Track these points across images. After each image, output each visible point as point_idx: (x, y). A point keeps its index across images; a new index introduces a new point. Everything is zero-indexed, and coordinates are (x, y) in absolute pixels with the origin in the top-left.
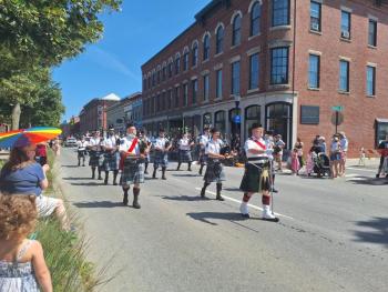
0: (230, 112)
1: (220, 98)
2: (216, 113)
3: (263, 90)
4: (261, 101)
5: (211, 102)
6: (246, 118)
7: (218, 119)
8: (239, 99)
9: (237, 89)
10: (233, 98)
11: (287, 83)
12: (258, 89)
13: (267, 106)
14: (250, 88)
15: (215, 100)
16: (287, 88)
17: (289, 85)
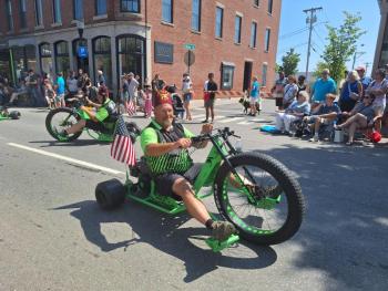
0: (74, 42)
1: (59, 22)
2: (56, 44)
3: (112, 18)
4: (111, 31)
5: (48, 28)
6: (94, 52)
7: (59, 52)
8: (83, 26)
9: (80, 13)
10: (75, 25)
11: (139, 12)
12: (106, 16)
13: (117, 38)
14: (96, 14)
15: (53, 25)
16: (140, 19)
17: (142, 15)
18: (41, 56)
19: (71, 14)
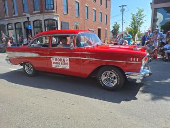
0: (24, 23)
1: (17, 14)
2: (15, 24)
3: (42, 12)
4: (42, 18)
5: (11, 17)
6: (34, 27)
7: (17, 27)
8: (29, 16)
9: (26, 10)
10: (25, 15)
11: (54, 9)
12: (39, 11)
13: (45, 21)
14: (34, 11)
15: (14, 16)
16: (54, 12)
17: (55, 11)
18: (8, 30)
19: (22, 11)
